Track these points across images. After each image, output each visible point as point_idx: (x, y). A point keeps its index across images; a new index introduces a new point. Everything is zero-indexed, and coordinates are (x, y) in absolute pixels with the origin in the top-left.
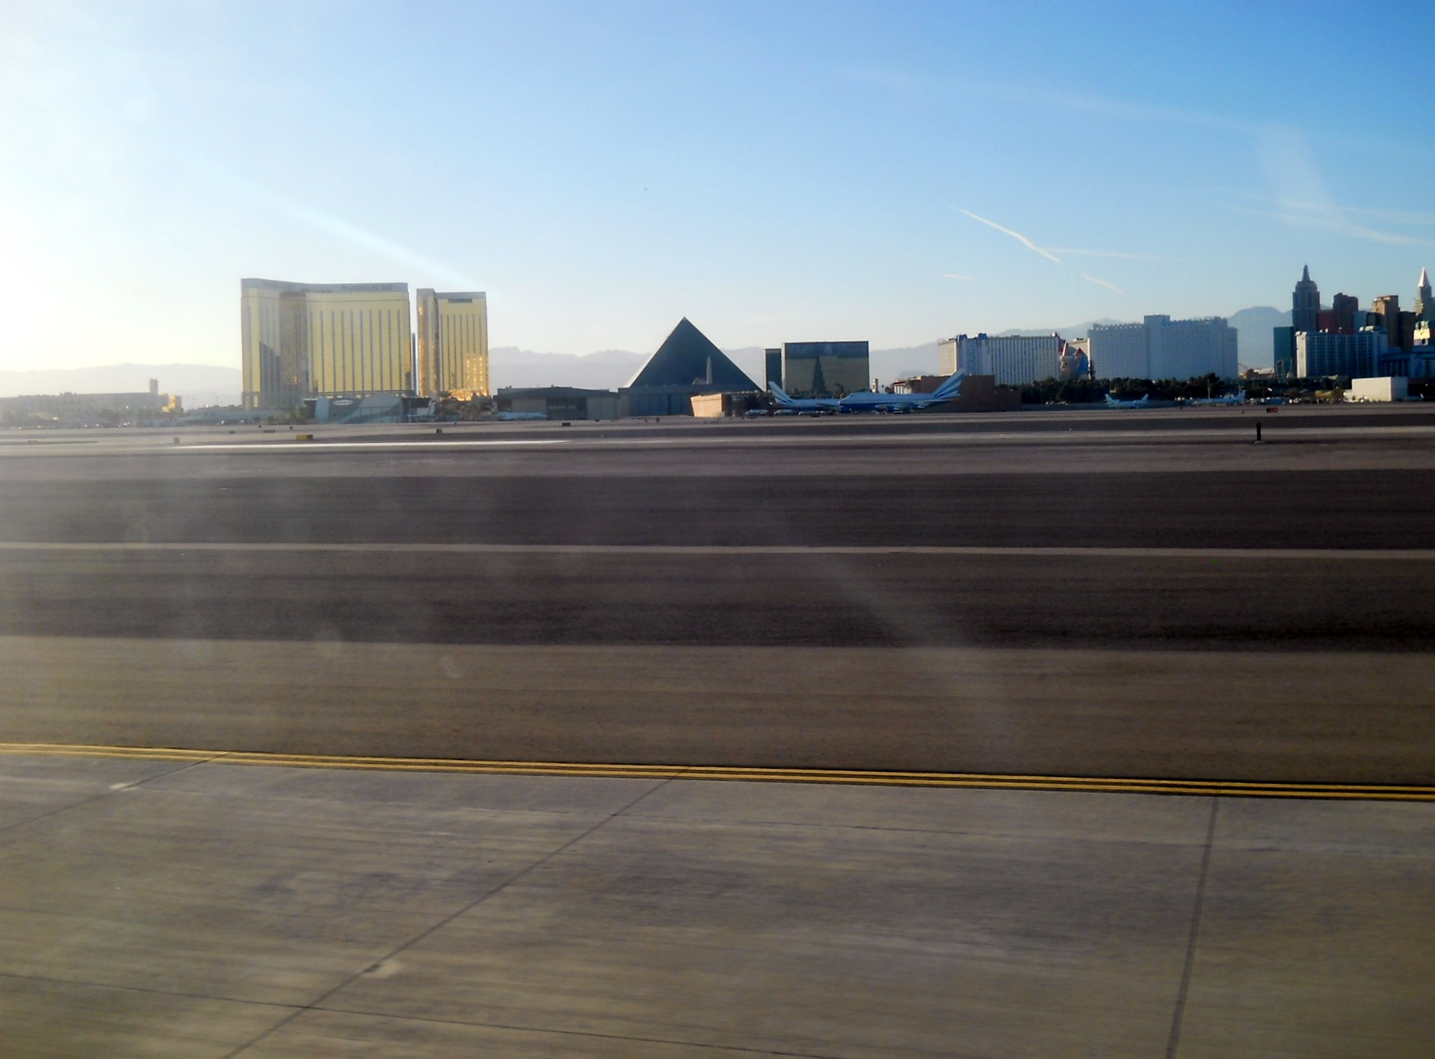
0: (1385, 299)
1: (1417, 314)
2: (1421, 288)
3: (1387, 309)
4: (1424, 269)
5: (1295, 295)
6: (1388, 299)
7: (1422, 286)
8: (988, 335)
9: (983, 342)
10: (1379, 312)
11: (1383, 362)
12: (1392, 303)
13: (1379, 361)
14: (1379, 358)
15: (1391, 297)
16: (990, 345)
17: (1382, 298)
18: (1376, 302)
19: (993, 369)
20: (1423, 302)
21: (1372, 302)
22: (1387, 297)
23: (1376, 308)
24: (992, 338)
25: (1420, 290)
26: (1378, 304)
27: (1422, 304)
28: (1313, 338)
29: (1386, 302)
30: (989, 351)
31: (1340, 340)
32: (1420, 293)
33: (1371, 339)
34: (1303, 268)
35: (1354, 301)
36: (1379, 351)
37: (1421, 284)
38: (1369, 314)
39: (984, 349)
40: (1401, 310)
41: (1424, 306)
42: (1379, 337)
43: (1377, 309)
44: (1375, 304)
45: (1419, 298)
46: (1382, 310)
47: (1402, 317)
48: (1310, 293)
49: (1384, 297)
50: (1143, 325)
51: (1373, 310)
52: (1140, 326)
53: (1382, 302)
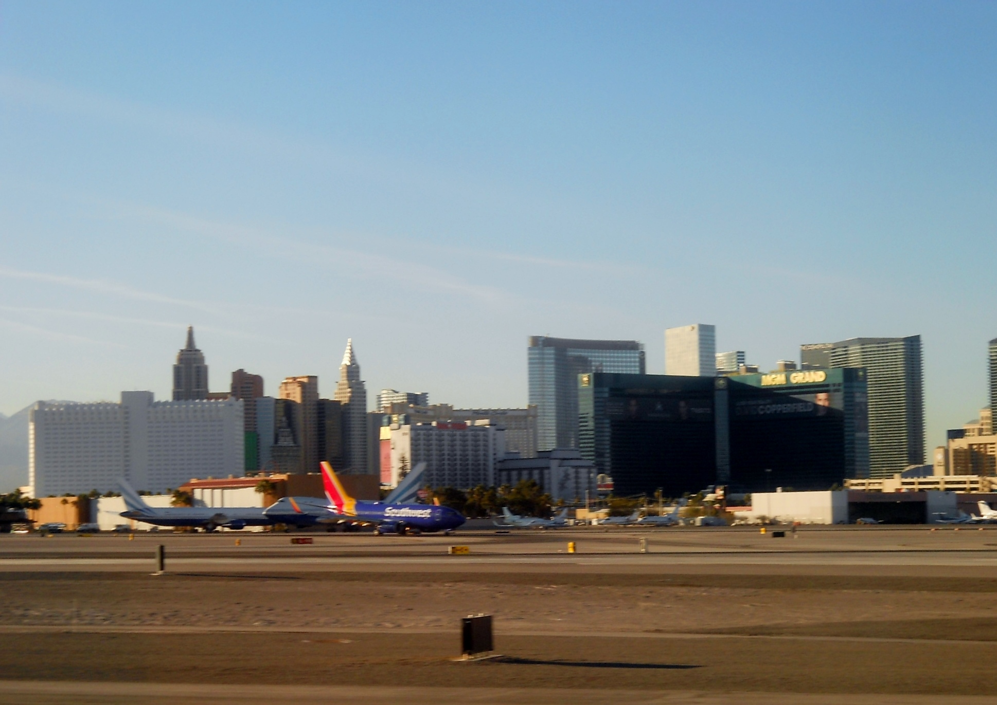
0: (298, 380)
1: (342, 403)
2: (347, 367)
3: (303, 394)
4: (349, 340)
5: (177, 370)
6: (305, 380)
7: (349, 364)
10: (291, 398)
12: (309, 386)
14: (495, 464)
15: (310, 378)
17: (295, 379)
18: (286, 383)
20: (350, 386)
21: (280, 385)
22: (303, 377)
23: (285, 392)
25: (345, 370)
26: (290, 387)
27: (349, 390)
28: (419, 434)
29: (302, 385)
31: (450, 438)
32: (345, 374)
33: (486, 435)
34: (188, 330)
35: (257, 381)
36: (495, 454)
37: (346, 361)
38: (277, 401)
40: (322, 397)
41: (352, 392)
42: (494, 435)
43: (288, 395)
44: (283, 388)
45: (344, 381)
46: (296, 396)
47: (323, 408)
48: (198, 367)
49: (297, 378)
50: (120, 406)
51: (284, 397)
52: (116, 407)
53: (297, 385)
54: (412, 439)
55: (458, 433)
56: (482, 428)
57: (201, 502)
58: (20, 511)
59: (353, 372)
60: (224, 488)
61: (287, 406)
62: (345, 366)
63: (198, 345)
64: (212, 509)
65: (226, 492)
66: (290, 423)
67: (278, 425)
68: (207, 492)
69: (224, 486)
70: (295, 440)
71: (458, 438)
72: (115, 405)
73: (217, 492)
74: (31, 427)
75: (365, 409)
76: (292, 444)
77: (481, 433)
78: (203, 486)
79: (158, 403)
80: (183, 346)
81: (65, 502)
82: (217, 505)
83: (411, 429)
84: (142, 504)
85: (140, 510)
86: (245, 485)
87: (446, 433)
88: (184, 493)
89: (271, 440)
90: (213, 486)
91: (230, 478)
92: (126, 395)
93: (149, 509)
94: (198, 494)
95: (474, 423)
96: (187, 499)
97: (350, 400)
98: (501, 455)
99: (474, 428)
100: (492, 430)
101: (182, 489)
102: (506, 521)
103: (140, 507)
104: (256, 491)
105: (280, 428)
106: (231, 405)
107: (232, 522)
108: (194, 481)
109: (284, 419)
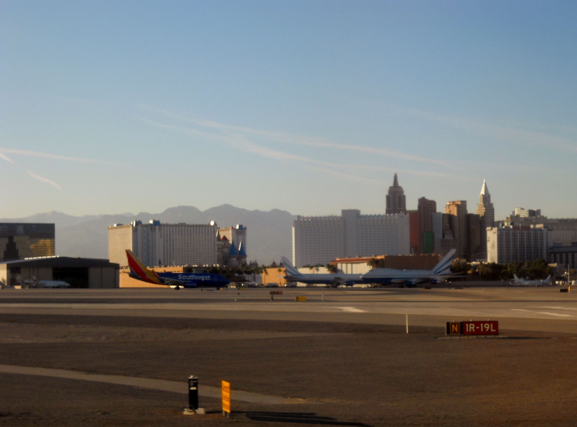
0: (456, 203)
1: (480, 216)
2: (483, 195)
3: (458, 211)
4: (484, 181)
5: (388, 198)
6: (459, 203)
7: (484, 194)
8: (162, 222)
9: (157, 227)
10: (452, 213)
11: (551, 253)
12: (462, 206)
13: (547, 252)
14: (547, 250)
15: (462, 202)
16: (162, 231)
17: (454, 202)
18: (449, 205)
19: (164, 251)
20: (485, 206)
21: (445, 205)
22: (458, 201)
23: (448, 210)
24: (164, 225)
25: (482, 197)
26: (451, 207)
27: (484, 208)
28: (503, 233)
29: (458, 206)
30: (161, 236)
31: (520, 235)
32: (482, 200)
33: (542, 234)
34: (394, 175)
35: (432, 204)
36: (547, 244)
37: (483, 192)
38: (444, 215)
39: (157, 233)
40: (469, 212)
41: (486, 210)
42: (547, 233)
43: (450, 211)
44: (448, 207)
45: (481, 203)
46: (454, 212)
47: (470, 218)
48: (400, 196)
49: (456, 202)
50: (341, 218)
51: (448, 212)
52: (339, 219)
53: (454, 206)
54: (498, 236)
55: (525, 232)
56: (540, 230)
57: (341, 271)
58: (242, 276)
59: (486, 198)
60: (352, 263)
61: (450, 217)
62: (482, 195)
63: (400, 184)
64: (347, 275)
65: (354, 265)
66: (451, 227)
67: (445, 228)
68: (344, 265)
69: (352, 262)
70: (454, 237)
71: (525, 234)
72: (339, 217)
73: (349, 265)
74: (293, 229)
75: (493, 219)
76: (452, 238)
77: (539, 232)
78: (342, 262)
79: (363, 216)
80: (392, 184)
81: (280, 271)
82: (349, 272)
83: (498, 230)
84: (297, 272)
85: (296, 275)
86: (363, 261)
87: (518, 232)
88: (332, 266)
89: (441, 236)
90: (347, 262)
91: (357, 258)
92: (344, 212)
93: (300, 275)
94: (339, 266)
95: (535, 226)
96: (333, 269)
97: (485, 214)
98: (551, 244)
99: (535, 230)
100: (545, 230)
101: (331, 264)
102: (515, 282)
103: (295, 273)
104: (368, 264)
105: (445, 229)
106: (402, 217)
107: (347, 282)
108: (338, 259)
109: (448, 225)
